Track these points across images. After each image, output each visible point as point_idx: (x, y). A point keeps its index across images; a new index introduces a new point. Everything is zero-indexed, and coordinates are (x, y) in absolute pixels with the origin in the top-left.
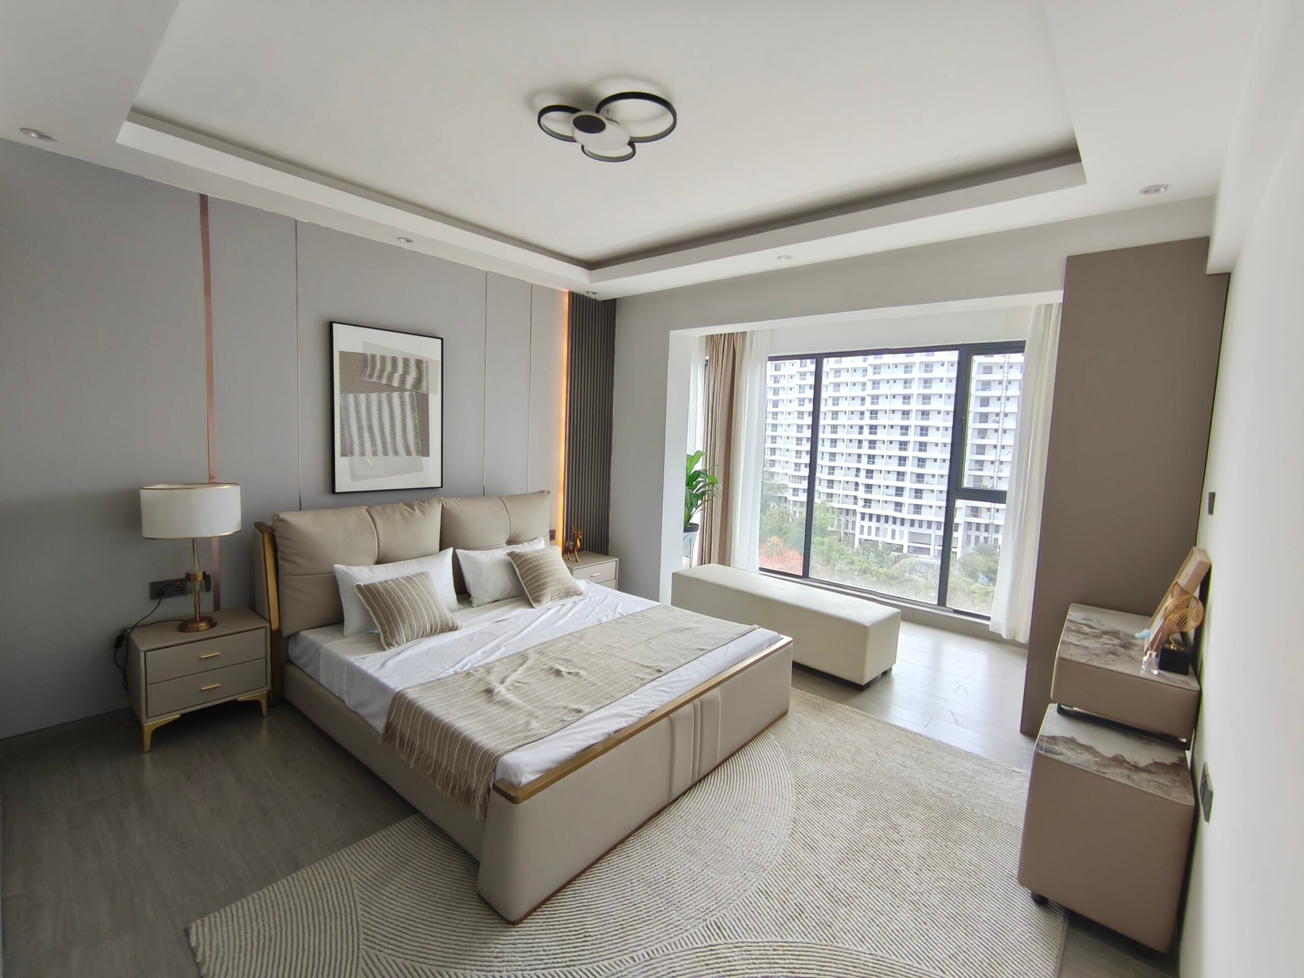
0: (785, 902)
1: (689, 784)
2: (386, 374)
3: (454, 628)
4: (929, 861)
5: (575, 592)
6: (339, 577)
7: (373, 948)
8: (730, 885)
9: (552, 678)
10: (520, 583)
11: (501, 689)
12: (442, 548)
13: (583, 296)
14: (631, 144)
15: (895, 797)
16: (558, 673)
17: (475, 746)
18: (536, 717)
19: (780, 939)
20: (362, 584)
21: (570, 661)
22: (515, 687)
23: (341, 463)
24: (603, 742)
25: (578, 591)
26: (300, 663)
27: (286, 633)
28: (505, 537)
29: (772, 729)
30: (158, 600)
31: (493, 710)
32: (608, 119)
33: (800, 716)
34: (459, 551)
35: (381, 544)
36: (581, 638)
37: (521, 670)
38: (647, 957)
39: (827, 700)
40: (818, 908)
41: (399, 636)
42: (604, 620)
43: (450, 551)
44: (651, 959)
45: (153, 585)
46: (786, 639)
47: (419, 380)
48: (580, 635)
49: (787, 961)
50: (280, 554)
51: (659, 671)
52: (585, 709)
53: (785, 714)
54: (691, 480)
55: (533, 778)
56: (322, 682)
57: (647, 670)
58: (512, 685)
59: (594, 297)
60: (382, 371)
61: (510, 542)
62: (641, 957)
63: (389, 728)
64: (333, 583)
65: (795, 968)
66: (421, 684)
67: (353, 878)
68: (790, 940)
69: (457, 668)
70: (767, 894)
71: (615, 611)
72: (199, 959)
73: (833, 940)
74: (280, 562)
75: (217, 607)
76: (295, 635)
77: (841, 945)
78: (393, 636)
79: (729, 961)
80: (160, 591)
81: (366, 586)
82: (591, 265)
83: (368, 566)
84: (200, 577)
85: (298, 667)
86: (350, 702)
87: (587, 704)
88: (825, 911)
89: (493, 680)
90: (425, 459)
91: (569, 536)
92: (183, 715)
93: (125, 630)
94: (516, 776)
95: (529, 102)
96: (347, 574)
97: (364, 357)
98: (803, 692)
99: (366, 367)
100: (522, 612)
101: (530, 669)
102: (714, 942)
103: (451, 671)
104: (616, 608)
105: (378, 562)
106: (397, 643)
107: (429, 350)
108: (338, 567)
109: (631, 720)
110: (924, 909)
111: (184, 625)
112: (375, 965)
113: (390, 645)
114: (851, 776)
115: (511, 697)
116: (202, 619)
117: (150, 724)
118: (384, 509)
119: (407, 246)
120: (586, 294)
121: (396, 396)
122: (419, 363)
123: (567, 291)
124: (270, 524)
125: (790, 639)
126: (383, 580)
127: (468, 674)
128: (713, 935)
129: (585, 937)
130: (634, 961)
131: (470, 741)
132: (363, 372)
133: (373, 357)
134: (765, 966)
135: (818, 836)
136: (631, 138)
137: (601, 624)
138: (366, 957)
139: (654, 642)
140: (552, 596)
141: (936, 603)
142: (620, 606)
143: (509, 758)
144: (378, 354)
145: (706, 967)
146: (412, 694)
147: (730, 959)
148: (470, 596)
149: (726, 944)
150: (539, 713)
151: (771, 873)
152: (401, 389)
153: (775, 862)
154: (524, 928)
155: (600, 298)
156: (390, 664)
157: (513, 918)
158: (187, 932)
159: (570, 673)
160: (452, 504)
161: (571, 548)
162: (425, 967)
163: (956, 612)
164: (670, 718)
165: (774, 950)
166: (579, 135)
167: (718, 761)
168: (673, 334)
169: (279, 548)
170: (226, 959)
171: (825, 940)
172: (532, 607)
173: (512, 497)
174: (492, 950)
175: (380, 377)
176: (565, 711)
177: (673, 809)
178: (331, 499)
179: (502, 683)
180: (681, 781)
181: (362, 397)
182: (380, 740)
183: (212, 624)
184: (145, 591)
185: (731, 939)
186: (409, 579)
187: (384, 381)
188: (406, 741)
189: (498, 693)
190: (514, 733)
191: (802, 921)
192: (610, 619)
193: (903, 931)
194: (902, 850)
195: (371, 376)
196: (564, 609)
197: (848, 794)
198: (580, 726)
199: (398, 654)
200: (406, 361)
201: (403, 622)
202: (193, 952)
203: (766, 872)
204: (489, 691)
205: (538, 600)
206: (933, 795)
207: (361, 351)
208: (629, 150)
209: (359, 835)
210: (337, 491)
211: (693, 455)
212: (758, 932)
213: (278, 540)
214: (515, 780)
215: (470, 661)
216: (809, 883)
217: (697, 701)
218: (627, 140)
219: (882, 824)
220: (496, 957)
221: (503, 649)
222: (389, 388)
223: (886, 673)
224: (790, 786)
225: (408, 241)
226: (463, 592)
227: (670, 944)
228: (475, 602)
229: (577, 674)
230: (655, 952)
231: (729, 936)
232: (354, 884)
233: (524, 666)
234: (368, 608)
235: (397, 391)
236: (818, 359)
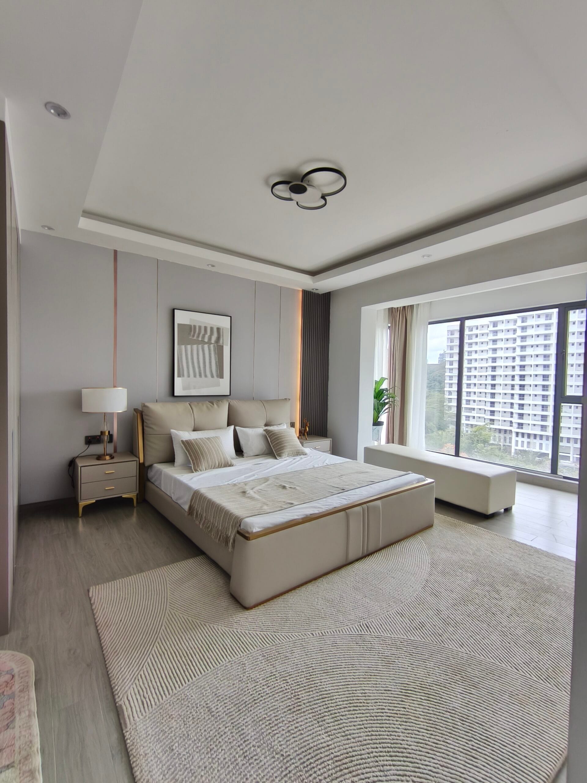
0: (412, 620)
1: (360, 555)
2: (201, 335)
3: (231, 465)
4: (519, 612)
5: (302, 453)
6: (173, 437)
7: (173, 610)
8: (379, 608)
9: (281, 489)
10: (270, 446)
11: (251, 493)
12: (229, 424)
13: (311, 292)
14: (323, 197)
15: (501, 576)
16: (284, 487)
17: (231, 514)
18: (267, 505)
19: (406, 637)
20: (184, 440)
21: (292, 482)
22: (259, 492)
23: (178, 381)
24: (303, 518)
25: (304, 452)
26: (153, 480)
27: (147, 464)
28: (264, 422)
29: (420, 534)
30: (88, 446)
31: (244, 500)
32: (308, 185)
33: (441, 528)
34: (237, 428)
35: (196, 420)
36: (301, 473)
37: (264, 485)
38: (321, 634)
39: (461, 522)
40: (435, 626)
41: (201, 465)
42: (316, 466)
43: (232, 427)
44: (323, 636)
45: (87, 438)
46: (429, 480)
47: (218, 338)
48: (302, 472)
49: (409, 649)
50: (145, 424)
51: (343, 490)
52: (296, 503)
53: (430, 526)
54: (379, 395)
55: (259, 530)
56: (162, 489)
57: (337, 489)
58: (257, 491)
59: (317, 292)
60: (199, 334)
61: (266, 425)
62: (318, 634)
63: (191, 508)
64: (170, 440)
65: (413, 653)
66: (209, 487)
67: (167, 579)
68: (413, 638)
69: (230, 482)
70: (402, 615)
71: (324, 463)
72: (92, 602)
73: (441, 642)
74: (145, 428)
75: (115, 451)
76: (151, 466)
77: (447, 646)
78: (198, 466)
79: (371, 644)
80: (90, 440)
81: (186, 441)
82: (313, 273)
83: (188, 431)
84: (107, 434)
85: (152, 483)
86: (174, 498)
87: (297, 501)
88: (439, 628)
89: (247, 488)
90: (221, 380)
91: (303, 425)
92: (96, 501)
93: (74, 458)
94: (251, 528)
95: (266, 182)
96: (177, 435)
97: (190, 326)
98: (446, 517)
99: (191, 331)
100: (271, 461)
101: (269, 485)
102: (363, 633)
103: (226, 483)
104: (325, 461)
105: (194, 430)
106: (200, 470)
107: (224, 322)
108: (173, 431)
109: (321, 510)
110: (510, 636)
111: (99, 457)
112: (173, 617)
113: (196, 470)
114: (470, 562)
115: (256, 496)
116: (107, 455)
117: (82, 504)
118: (198, 404)
119: (213, 269)
120: (312, 291)
121: (206, 346)
122: (218, 329)
123: (301, 290)
124: (141, 409)
125: (432, 480)
126: (195, 438)
127: (235, 485)
128: (363, 630)
129: (287, 620)
130: (313, 635)
131: (229, 512)
132: (189, 334)
133: (195, 326)
134: (393, 649)
135: (443, 590)
136: (322, 194)
137: (314, 468)
138: (169, 613)
139: (344, 477)
140: (288, 454)
141: (550, 472)
142: (327, 460)
143: (248, 520)
144: (197, 325)
145: (356, 644)
146: (203, 491)
147: (372, 643)
148: (243, 452)
149: (370, 635)
150: (269, 503)
151: (406, 605)
152: (209, 343)
153: (410, 600)
154: (253, 612)
155: (321, 292)
156: (195, 479)
157: (247, 605)
158: (88, 591)
159: (291, 488)
160: (234, 403)
161: (303, 432)
162: (198, 621)
163: (565, 478)
164: (346, 512)
165: (401, 642)
166: (294, 196)
167: (381, 545)
168: (363, 308)
169: (145, 420)
170: (104, 603)
171: (436, 642)
172: (276, 459)
173: (268, 401)
174: (234, 619)
175: (198, 337)
176: (284, 503)
177: (349, 567)
178: (172, 399)
179: (252, 489)
180: (354, 551)
181: (189, 347)
182: (186, 514)
183: (112, 457)
184: (82, 440)
185: (374, 633)
186: (208, 439)
187: (200, 339)
188: (199, 513)
189: (248, 493)
190: (253, 510)
191: (422, 630)
192: (320, 466)
193: (492, 645)
194: (500, 603)
195: (193, 336)
196: (295, 461)
197: (466, 571)
198: (292, 510)
199: (200, 475)
200: (212, 329)
201: (204, 458)
202: (90, 599)
203: (403, 604)
204: (244, 492)
205: (280, 455)
206: (529, 577)
207: (188, 323)
208: (323, 202)
209: (174, 561)
210: (175, 395)
211: (378, 380)
212: (392, 632)
213: (144, 417)
214: (250, 530)
215: (237, 480)
216: (430, 613)
217: (365, 506)
218: (320, 196)
219: (487, 588)
220: (236, 623)
221: (256, 476)
222: (203, 342)
223: (508, 510)
224: (427, 563)
225: (213, 266)
226: (239, 451)
227: (336, 630)
228: (245, 455)
229: (295, 488)
230: (326, 633)
231: (373, 632)
232: (168, 582)
233: (266, 484)
234: (186, 452)
235: (206, 344)
236: (462, 320)
